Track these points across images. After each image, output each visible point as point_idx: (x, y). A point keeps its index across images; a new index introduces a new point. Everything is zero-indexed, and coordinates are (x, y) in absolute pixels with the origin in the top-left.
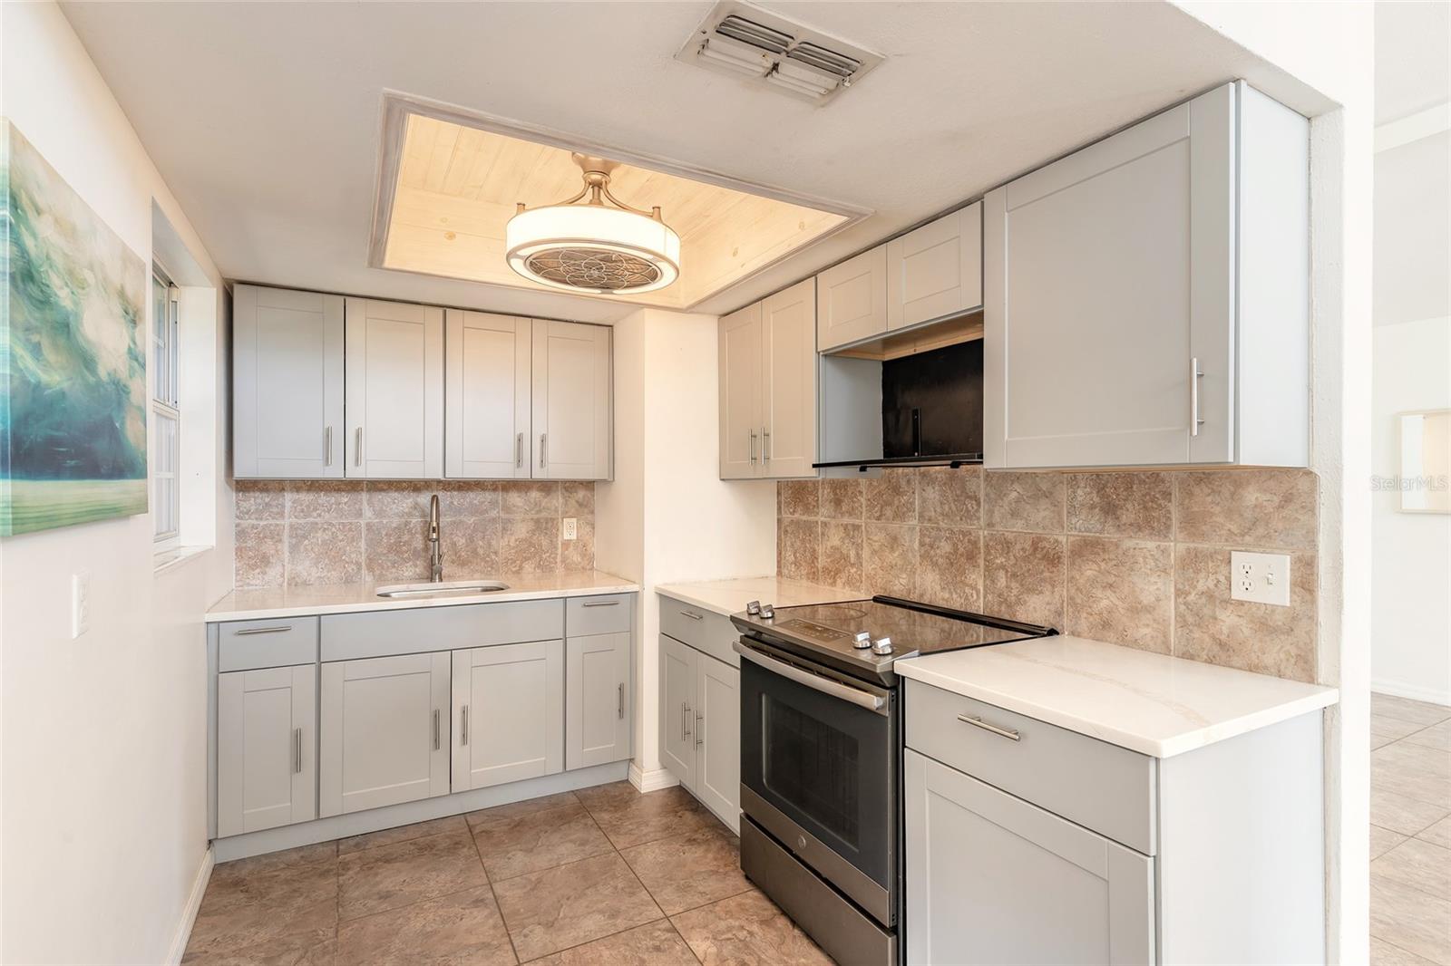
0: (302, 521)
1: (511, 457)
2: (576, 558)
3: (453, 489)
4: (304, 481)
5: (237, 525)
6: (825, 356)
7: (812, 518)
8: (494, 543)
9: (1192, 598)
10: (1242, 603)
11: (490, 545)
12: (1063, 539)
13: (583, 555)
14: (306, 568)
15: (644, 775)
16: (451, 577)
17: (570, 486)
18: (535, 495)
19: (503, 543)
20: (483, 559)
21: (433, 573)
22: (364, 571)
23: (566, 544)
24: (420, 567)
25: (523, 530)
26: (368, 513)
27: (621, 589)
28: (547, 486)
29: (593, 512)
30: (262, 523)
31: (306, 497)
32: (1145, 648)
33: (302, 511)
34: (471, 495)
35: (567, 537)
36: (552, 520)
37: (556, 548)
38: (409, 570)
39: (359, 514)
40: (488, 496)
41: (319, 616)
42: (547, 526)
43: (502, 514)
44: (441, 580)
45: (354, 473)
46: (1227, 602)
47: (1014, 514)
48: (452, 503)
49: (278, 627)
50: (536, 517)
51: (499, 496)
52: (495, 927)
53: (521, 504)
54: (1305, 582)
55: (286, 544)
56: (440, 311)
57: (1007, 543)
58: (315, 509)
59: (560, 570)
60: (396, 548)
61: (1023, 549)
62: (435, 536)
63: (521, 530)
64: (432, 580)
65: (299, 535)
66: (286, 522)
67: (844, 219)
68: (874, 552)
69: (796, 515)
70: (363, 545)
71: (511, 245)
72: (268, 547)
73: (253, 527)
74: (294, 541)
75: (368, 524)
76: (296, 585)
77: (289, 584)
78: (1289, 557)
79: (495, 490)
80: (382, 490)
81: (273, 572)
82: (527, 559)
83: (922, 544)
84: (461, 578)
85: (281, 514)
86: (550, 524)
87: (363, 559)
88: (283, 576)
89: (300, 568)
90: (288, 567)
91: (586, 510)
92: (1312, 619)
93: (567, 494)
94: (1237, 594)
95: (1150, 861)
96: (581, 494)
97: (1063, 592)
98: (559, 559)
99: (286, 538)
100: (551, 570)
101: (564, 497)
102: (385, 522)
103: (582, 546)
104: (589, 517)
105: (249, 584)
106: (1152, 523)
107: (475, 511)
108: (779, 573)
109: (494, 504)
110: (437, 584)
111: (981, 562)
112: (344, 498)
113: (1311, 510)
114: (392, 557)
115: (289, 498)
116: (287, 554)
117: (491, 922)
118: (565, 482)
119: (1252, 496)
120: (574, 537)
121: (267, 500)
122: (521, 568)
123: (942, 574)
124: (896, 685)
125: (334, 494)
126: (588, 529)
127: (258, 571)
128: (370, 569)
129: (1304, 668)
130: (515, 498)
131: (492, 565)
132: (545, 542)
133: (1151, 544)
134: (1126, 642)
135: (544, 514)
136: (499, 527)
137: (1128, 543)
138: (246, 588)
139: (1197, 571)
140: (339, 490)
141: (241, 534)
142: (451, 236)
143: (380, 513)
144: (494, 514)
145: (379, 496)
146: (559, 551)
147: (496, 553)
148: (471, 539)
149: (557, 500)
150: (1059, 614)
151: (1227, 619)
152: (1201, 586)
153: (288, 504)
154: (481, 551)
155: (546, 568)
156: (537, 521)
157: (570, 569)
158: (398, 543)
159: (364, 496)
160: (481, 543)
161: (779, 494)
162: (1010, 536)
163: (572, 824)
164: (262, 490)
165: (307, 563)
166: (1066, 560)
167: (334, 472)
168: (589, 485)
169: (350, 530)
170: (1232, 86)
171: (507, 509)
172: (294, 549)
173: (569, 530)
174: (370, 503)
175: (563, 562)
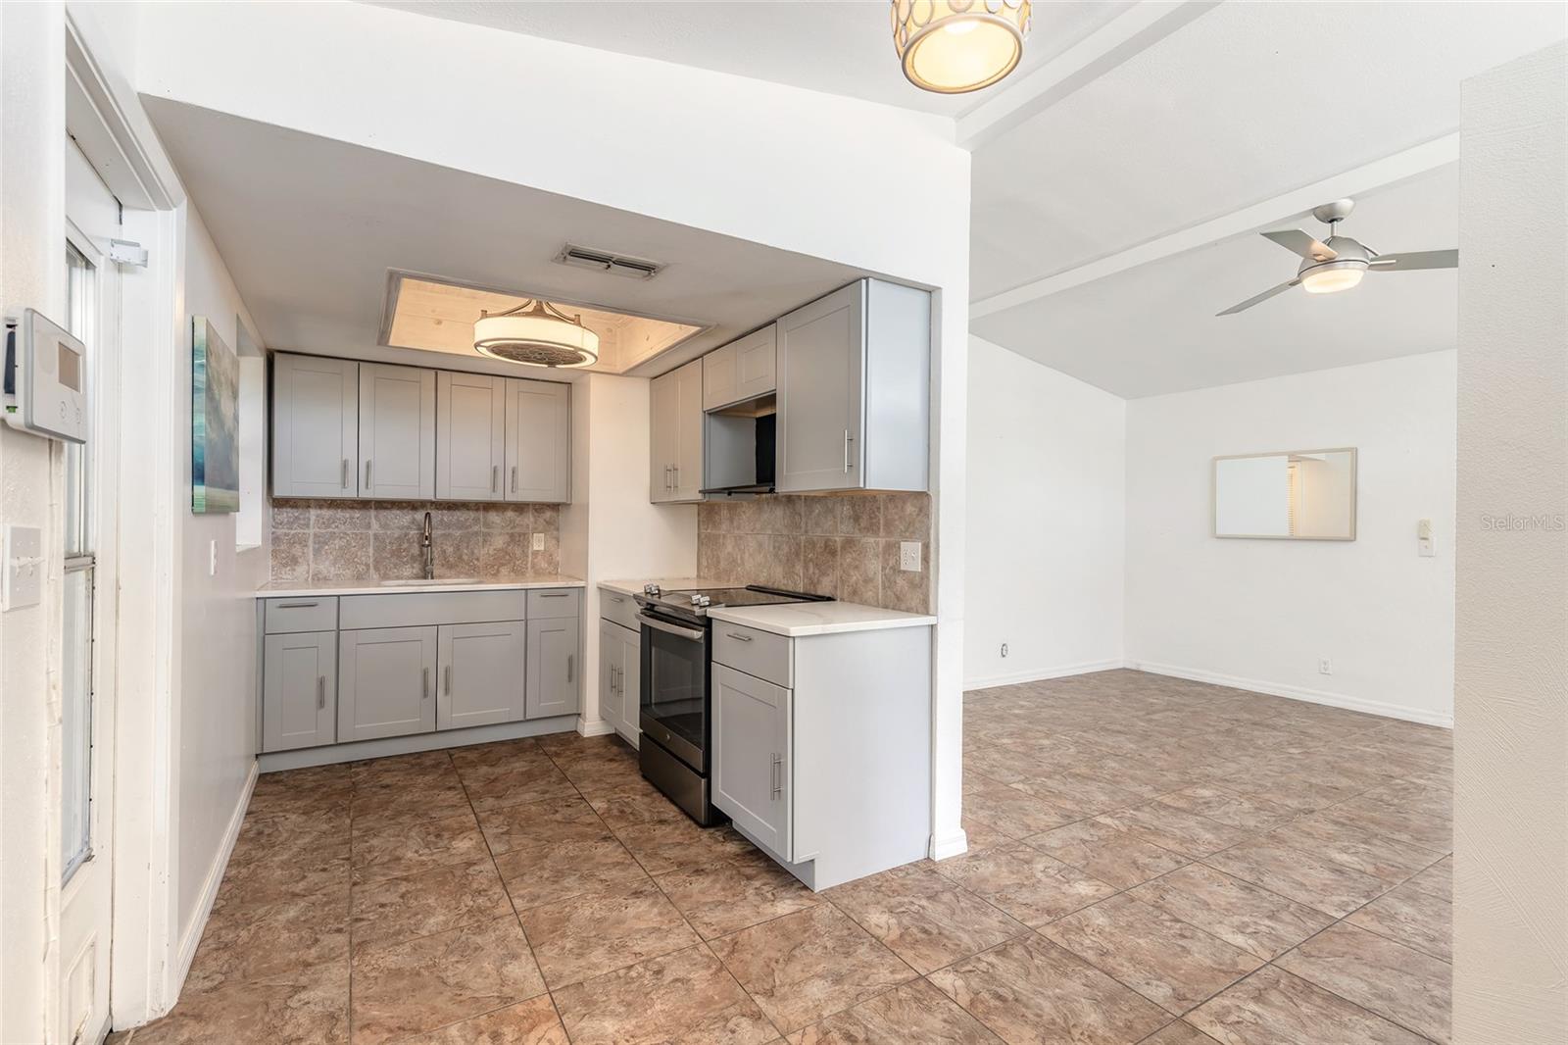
0: (324, 531)
1: (489, 485)
2: (544, 565)
3: (444, 508)
4: (325, 500)
5: (273, 533)
6: (710, 414)
7: (718, 532)
8: (476, 551)
9: (887, 571)
10: (904, 572)
11: (473, 553)
12: (837, 539)
13: (550, 564)
14: (325, 567)
15: (586, 724)
16: (440, 577)
17: (540, 507)
18: (510, 514)
19: (484, 551)
20: (467, 564)
21: (426, 574)
22: (372, 570)
23: (536, 553)
24: (417, 568)
25: (501, 542)
26: (375, 525)
27: (570, 584)
28: (520, 507)
29: (558, 529)
30: (293, 532)
31: (327, 513)
32: (870, 605)
33: (324, 523)
34: (458, 513)
35: (536, 548)
36: (524, 534)
37: (527, 556)
38: (407, 571)
39: (369, 526)
40: (472, 514)
41: (339, 596)
42: (519, 539)
43: (482, 529)
44: (432, 578)
45: (365, 494)
46: (900, 571)
47: (817, 524)
48: (442, 519)
49: (308, 603)
50: (510, 532)
51: (481, 514)
52: (461, 798)
53: (498, 522)
54: (926, 559)
55: (311, 548)
56: (433, 372)
57: (814, 542)
58: (333, 522)
59: (530, 573)
60: (397, 553)
61: (821, 547)
62: (427, 542)
63: (499, 542)
64: (425, 578)
65: (321, 542)
66: (311, 531)
67: (698, 328)
68: (750, 555)
69: (709, 531)
70: (371, 550)
71: (477, 340)
72: (297, 550)
73: (286, 535)
74: (317, 546)
75: (375, 535)
76: (318, 579)
77: (313, 579)
78: (920, 544)
79: (477, 510)
80: (386, 508)
81: (301, 569)
82: (503, 565)
83: (774, 548)
84: (449, 578)
85: (307, 526)
86: (522, 539)
87: (371, 561)
88: (308, 572)
89: (321, 567)
90: (312, 566)
91: (553, 527)
92: (928, 578)
93: (536, 514)
94: (902, 568)
95: (790, 692)
96: (548, 514)
97: (838, 573)
98: (529, 565)
99: (310, 543)
100: (523, 574)
101: (535, 517)
102: (389, 532)
103: (549, 556)
104: (555, 533)
105: (281, 578)
106: (872, 529)
107: (461, 526)
108: (699, 576)
109: (476, 520)
110: (430, 581)
111: (802, 558)
112: (357, 514)
113: (927, 516)
114: (393, 560)
115: (313, 513)
116: (311, 556)
117: (459, 796)
118: (535, 504)
119: (910, 509)
120: (542, 548)
121: (296, 514)
122: (498, 571)
123: (784, 568)
124: (707, 623)
125: (349, 511)
126: (554, 542)
127: (289, 568)
128: (377, 569)
129: (925, 608)
130: (494, 517)
131: (475, 568)
132: (518, 552)
133: (872, 540)
134: (864, 602)
135: (517, 530)
136: (481, 539)
137: (864, 540)
138: (279, 581)
139: (889, 555)
140: (352, 508)
141: (276, 540)
142: (439, 322)
143: (384, 526)
144: (476, 528)
145: (383, 513)
146: (530, 559)
147: (478, 559)
148: (458, 548)
149: (529, 519)
150: (836, 588)
151: (900, 581)
152: (891, 565)
153: (313, 518)
154: (465, 557)
155: (518, 572)
156: (512, 536)
157: (538, 574)
158: (399, 550)
159: (373, 513)
160: (466, 551)
161: (699, 514)
162: (815, 538)
163: (528, 753)
164: (292, 507)
165: (327, 563)
166: (839, 553)
167: (350, 493)
168: (555, 507)
169: (361, 538)
170: (864, 281)
171: (487, 525)
172: (317, 552)
173: (538, 543)
174: (376, 517)
175: (533, 567)
